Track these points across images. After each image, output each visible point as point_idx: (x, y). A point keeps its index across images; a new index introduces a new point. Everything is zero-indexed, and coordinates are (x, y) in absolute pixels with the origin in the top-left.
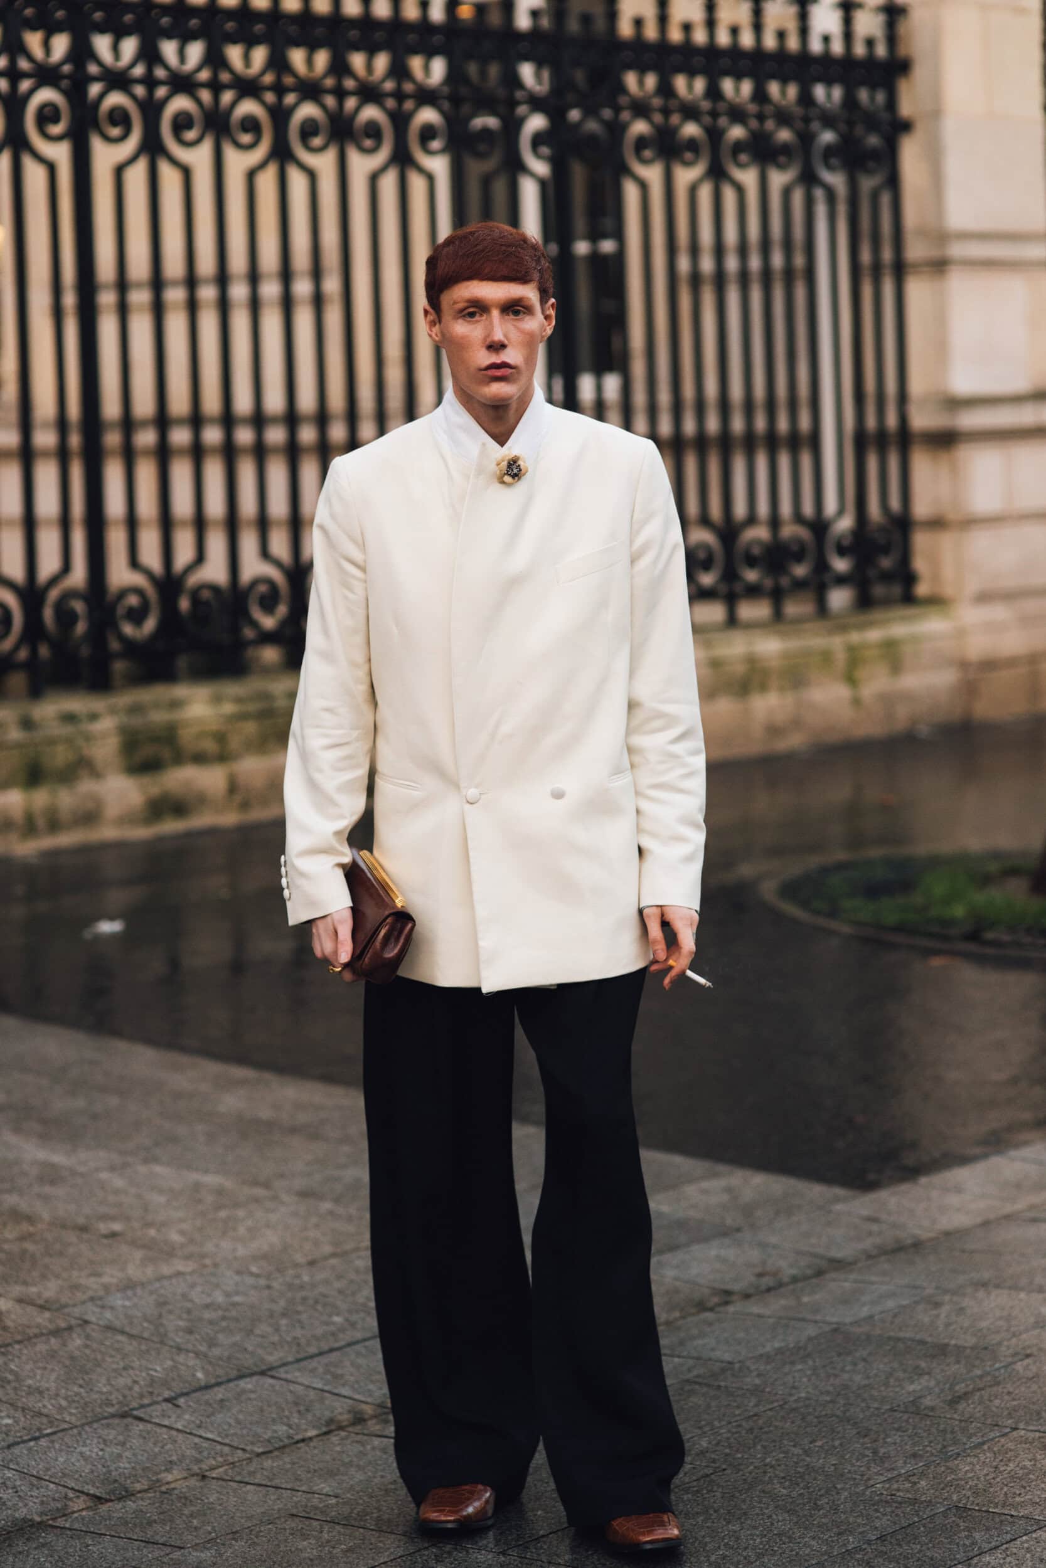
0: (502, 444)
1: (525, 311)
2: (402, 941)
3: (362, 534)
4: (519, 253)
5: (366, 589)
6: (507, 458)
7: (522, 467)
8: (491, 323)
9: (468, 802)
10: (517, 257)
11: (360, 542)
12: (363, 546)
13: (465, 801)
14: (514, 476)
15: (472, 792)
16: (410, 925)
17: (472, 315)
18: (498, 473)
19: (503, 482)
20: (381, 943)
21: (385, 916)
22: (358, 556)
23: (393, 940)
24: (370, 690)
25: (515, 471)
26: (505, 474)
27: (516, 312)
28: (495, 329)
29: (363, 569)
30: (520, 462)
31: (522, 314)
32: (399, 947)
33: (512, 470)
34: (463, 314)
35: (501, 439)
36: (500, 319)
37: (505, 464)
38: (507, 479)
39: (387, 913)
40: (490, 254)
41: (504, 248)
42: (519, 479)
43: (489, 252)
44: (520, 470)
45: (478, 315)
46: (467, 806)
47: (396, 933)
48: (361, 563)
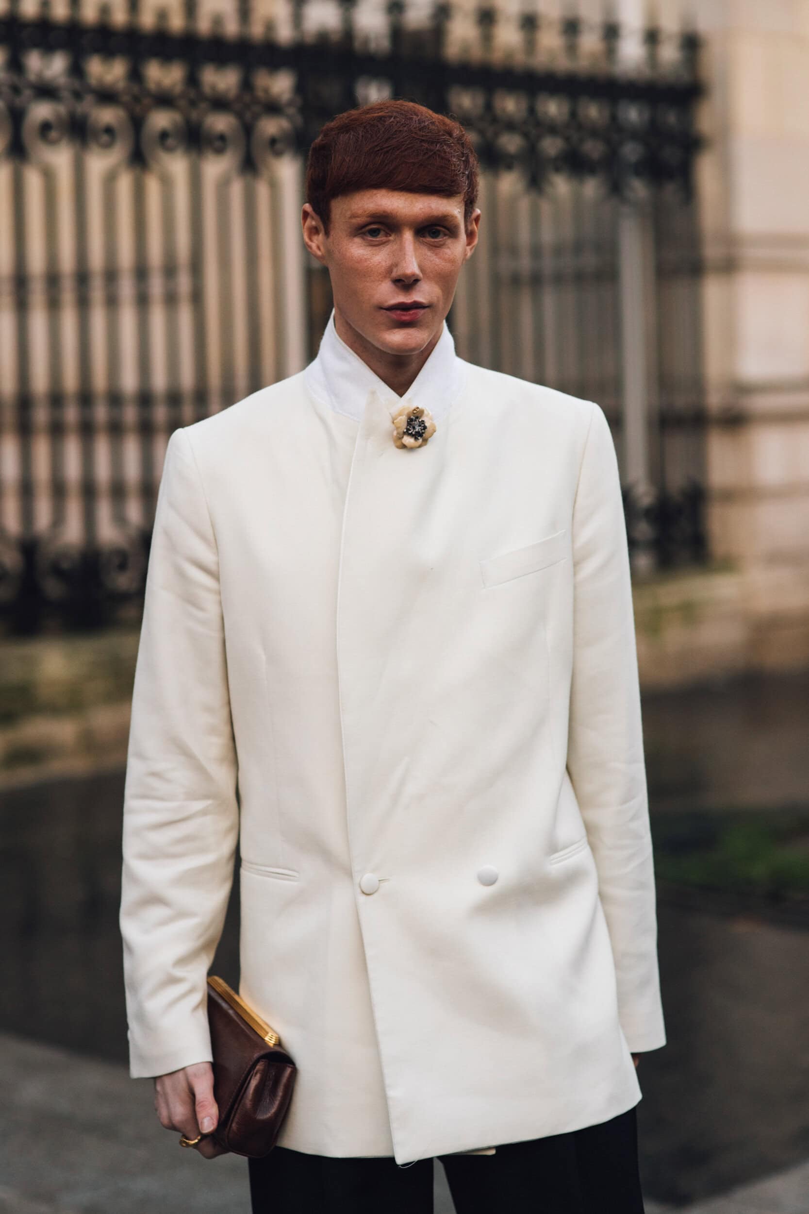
0: (401, 395)
1: (447, 232)
2: (280, 1093)
3: (213, 526)
4: (445, 152)
5: (220, 603)
6: (406, 412)
7: (427, 424)
8: (402, 249)
9: (363, 892)
10: (442, 158)
11: (211, 537)
12: (214, 543)
13: (359, 891)
14: (417, 435)
15: (367, 878)
16: (288, 1071)
17: (374, 233)
18: (395, 433)
19: (404, 446)
20: (251, 1101)
21: (253, 1060)
22: (207, 556)
23: (267, 1093)
24: (231, 744)
25: (418, 429)
26: (404, 433)
27: (434, 233)
28: (407, 257)
29: (215, 576)
30: (424, 418)
31: (441, 235)
32: (277, 1103)
33: (414, 428)
34: (364, 230)
35: (400, 386)
36: (415, 243)
37: (403, 419)
38: (408, 440)
39: (256, 1055)
40: (406, 153)
41: (426, 145)
42: (425, 441)
43: (406, 150)
44: (425, 428)
45: (382, 233)
46: (362, 899)
47: (270, 1083)
48: (213, 567)
